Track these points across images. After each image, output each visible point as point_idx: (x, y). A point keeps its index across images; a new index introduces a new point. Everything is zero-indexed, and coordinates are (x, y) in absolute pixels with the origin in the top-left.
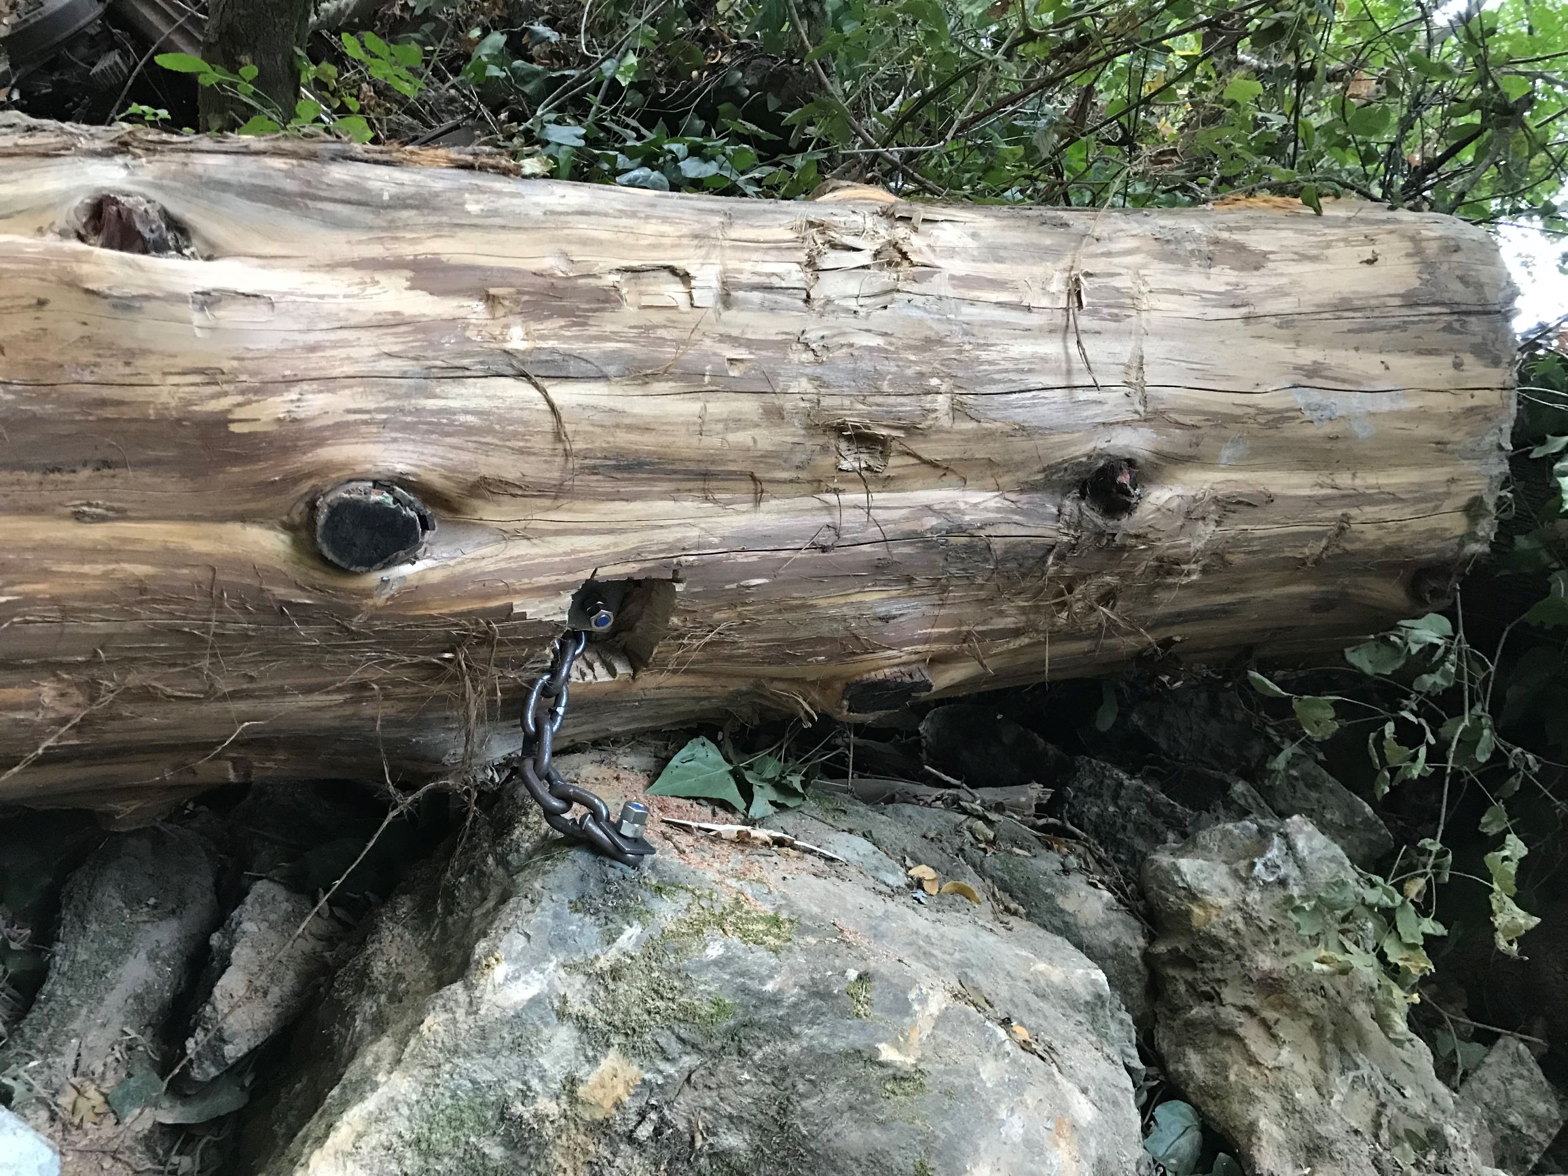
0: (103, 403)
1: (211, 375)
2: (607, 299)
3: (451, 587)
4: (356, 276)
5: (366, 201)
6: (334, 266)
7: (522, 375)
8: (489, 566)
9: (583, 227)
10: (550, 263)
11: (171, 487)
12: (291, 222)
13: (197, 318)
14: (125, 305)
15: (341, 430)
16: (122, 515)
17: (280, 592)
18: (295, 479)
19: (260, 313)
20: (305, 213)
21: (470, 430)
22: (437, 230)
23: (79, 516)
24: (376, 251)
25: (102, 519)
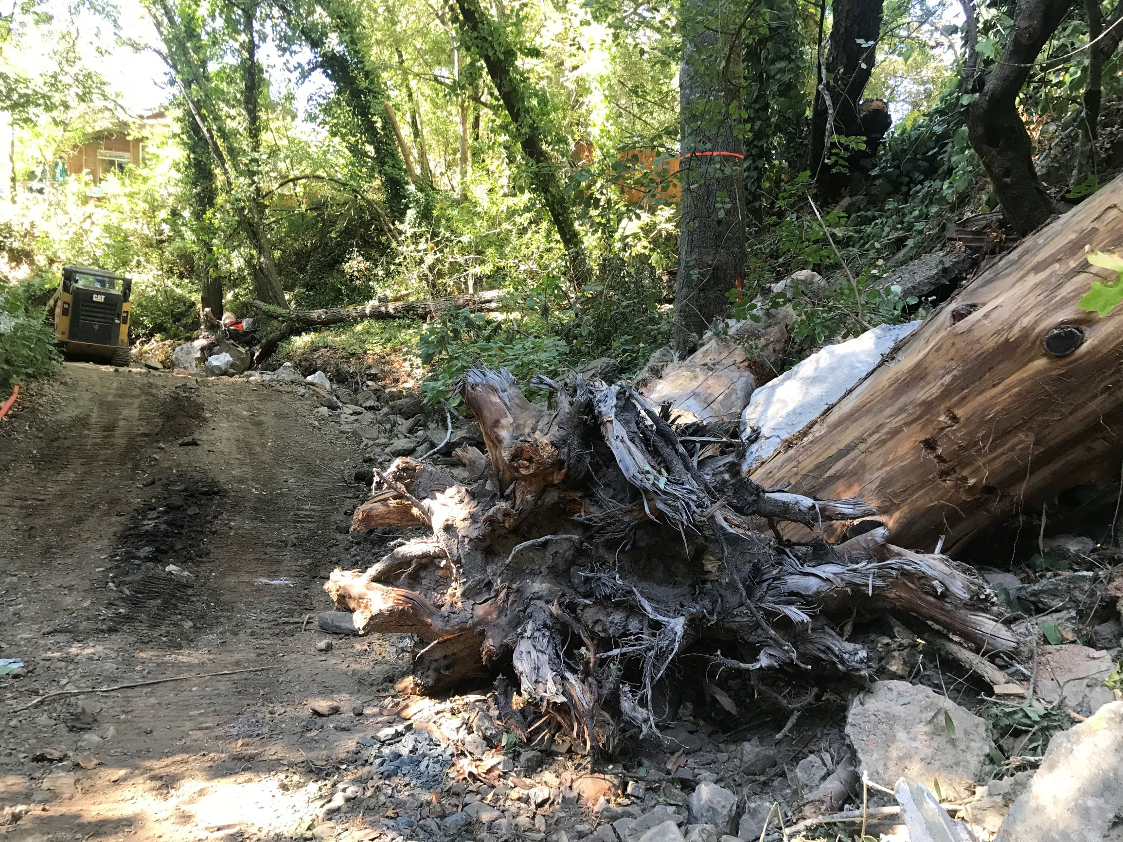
0: (979, 356)
1: (998, 332)
2: (1095, 230)
3: (1103, 342)
4: (1019, 284)
5: (1013, 263)
6: (1013, 285)
7: (1079, 272)
8: (1111, 329)
9: (1075, 219)
10: (1073, 236)
11: (1006, 365)
12: (996, 284)
13: (986, 322)
14: (969, 331)
15: (1036, 323)
16: (1003, 380)
17: (1054, 373)
18: (1034, 341)
19: (1000, 309)
20: (999, 279)
21: (1074, 297)
22: (1035, 255)
23: (994, 386)
24: (1022, 273)
25: (999, 383)
